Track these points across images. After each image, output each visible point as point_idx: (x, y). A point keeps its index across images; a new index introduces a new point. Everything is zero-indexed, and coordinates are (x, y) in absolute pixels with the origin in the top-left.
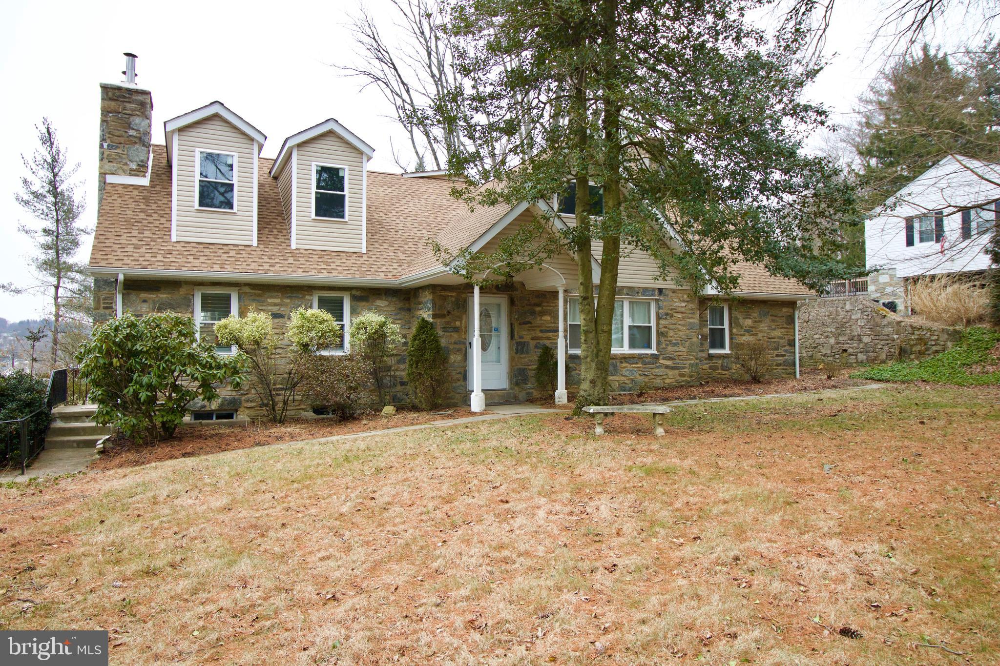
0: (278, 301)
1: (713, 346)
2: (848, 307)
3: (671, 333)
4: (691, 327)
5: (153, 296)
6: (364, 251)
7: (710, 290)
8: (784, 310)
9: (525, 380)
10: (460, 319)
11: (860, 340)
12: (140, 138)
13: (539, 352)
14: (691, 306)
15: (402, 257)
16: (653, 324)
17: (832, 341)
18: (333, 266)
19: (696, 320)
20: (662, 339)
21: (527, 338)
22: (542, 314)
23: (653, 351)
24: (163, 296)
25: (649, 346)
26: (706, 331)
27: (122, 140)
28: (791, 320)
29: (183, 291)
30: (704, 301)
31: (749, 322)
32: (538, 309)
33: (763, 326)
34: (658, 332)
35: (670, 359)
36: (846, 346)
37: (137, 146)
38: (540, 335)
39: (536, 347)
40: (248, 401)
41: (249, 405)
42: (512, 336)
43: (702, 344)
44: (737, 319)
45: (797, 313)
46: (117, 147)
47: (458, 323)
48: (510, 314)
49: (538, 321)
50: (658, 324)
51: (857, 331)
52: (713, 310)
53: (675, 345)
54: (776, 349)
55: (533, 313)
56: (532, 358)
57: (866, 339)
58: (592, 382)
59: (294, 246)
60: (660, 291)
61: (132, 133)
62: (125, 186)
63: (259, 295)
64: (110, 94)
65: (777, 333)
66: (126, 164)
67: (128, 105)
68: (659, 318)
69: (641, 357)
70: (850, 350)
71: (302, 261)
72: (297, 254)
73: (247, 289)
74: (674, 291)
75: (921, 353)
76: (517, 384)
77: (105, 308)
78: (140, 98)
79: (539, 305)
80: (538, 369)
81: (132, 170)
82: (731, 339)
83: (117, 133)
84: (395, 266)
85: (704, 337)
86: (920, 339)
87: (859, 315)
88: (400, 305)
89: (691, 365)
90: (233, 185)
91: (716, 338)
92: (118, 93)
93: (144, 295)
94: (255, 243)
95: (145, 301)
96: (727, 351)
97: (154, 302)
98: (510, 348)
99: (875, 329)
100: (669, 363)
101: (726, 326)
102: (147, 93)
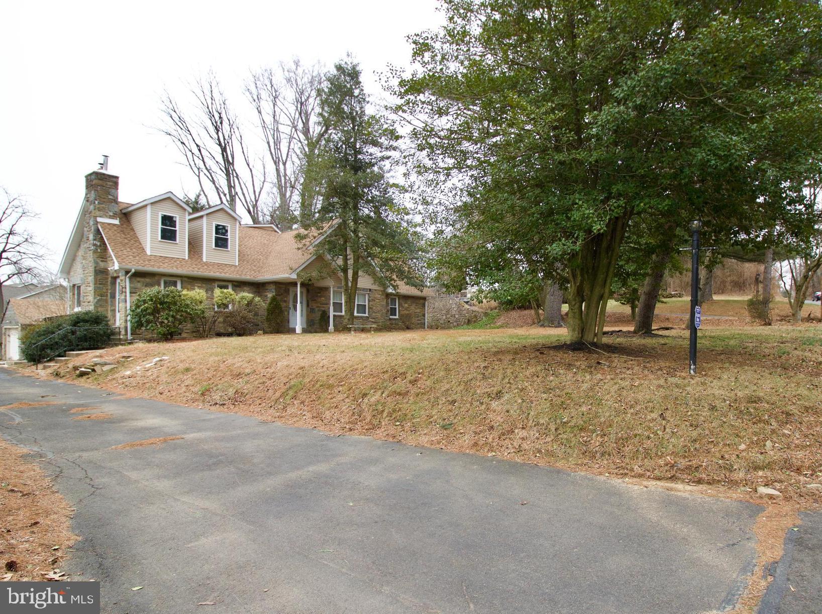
0: (200, 285)
1: (391, 315)
2: (451, 302)
3: (374, 308)
4: (382, 306)
5: (142, 280)
6: (237, 264)
7: (390, 290)
8: (421, 301)
9: (313, 324)
10: (286, 297)
11: (455, 317)
12: (114, 200)
13: (320, 313)
14: (383, 297)
15: (255, 268)
16: (367, 304)
17: (444, 317)
18: (225, 271)
19: (384, 303)
20: (371, 310)
21: (314, 307)
22: (321, 297)
23: (367, 315)
24: (148, 280)
25: (365, 313)
26: (389, 308)
27: (105, 200)
28: (424, 305)
29: (156, 278)
30: (388, 295)
31: (406, 305)
32: (319, 295)
33: (413, 308)
34: (369, 308)
35: (374, 318)
36: (449, 320)
37: (113, 204)
38: (320, 305)
39: (318, 311)
40: (186, 329)
41: (187, 331)
42: (308, 305)
43: (386, 314)
44: (402, 304)
45: (426, 303)
46: (102, 204)
47: (286, 299)
48: (307, 296)
49: (319, 300)
50: (369, 304)
51: (454, 313)
52: (392, 299)
53: (375, 313)
54: (418, 317)
55: (317, 296)
56: (317, 315)
57: (457, 316)
58: (349, 319)
59: (204, 260)
60: (370, 290)
61: (110, 197)
62: (109, 224)
63: (191, 282)
64: (99, 176)
65: (418, 311)
66: (107, 213)
67: (109, 183)
68: (369, 301)
69: (361, 317)
70: (451, 321)
71: (211, 267)
72: (206, 264)
73: (186, 279)
74: (376, 290)
75: (475, 322)
76: (310, 326)
77: (100, 284)
78: (114, 180)
79: (319, 293)
80: (320, 319)
81: (110, 216)
82: (399, 312)
83: (103, 197)
84: (253, 272)
85: (388, 311)
86: (476, 316)
87: (454, 306)
88: (254, 290)
89: (382, 322)
90: (176, 230)
91: (393, 312)
92: (103, 176)
93: (138, 279)
94: (187, 258)
95: (139, 282)
96: (397, 317)
97: (143, 283)
98: (307, 311)
99: (460, 311)
100: (373, 320)
101: (397, 306)
102: (117, 178)
